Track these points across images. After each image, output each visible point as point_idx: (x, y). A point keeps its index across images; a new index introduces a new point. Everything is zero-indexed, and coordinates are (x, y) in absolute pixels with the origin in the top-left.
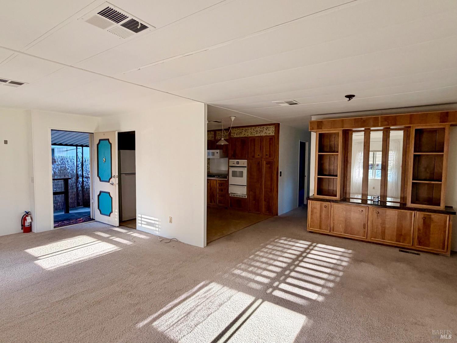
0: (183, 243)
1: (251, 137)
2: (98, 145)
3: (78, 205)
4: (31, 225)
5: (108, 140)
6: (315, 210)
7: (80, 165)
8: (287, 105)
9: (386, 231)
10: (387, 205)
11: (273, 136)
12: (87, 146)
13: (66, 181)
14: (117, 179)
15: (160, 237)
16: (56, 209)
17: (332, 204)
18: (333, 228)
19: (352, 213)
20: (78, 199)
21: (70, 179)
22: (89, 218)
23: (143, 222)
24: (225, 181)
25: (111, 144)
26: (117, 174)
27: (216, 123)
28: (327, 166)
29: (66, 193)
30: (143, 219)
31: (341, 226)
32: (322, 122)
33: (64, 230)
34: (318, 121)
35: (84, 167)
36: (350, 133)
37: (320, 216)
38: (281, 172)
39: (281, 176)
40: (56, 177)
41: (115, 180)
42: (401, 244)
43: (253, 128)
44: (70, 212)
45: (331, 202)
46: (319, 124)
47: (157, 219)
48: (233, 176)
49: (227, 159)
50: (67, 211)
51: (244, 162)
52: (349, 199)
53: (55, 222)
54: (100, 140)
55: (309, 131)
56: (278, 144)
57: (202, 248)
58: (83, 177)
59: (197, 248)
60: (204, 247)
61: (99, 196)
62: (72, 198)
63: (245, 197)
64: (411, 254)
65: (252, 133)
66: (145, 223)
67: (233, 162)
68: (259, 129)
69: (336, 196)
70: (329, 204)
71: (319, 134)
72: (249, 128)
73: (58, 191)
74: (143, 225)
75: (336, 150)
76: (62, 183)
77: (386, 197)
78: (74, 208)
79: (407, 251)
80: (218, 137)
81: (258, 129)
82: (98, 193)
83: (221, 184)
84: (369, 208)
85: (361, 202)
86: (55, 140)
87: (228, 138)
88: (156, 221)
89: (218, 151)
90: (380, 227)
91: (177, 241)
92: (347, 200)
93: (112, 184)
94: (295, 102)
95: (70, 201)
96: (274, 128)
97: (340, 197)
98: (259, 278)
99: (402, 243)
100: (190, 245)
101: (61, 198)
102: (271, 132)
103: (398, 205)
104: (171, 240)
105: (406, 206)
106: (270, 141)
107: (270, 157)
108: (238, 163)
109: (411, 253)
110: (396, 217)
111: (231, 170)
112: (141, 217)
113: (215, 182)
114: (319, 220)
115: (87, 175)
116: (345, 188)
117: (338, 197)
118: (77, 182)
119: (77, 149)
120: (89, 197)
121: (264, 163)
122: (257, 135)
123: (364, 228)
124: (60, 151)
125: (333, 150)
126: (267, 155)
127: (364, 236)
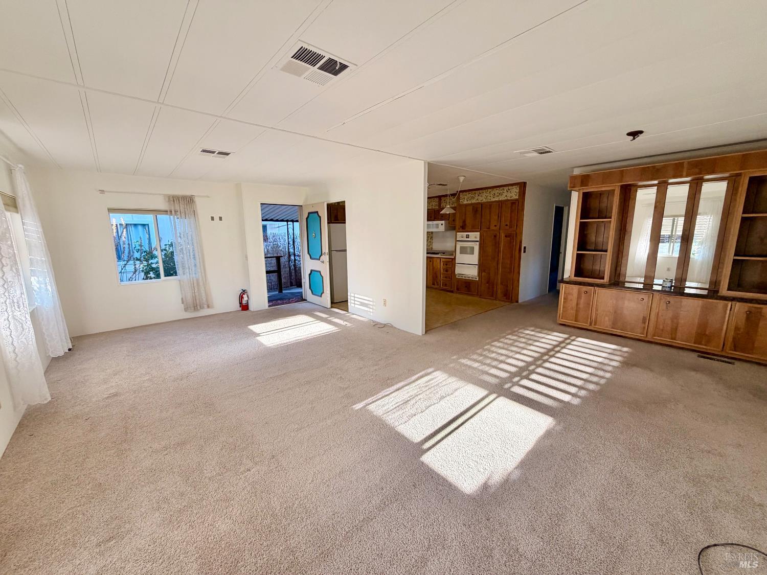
0: (399, 329)
1: (486, 202)
2: (307, 219)
3: (292, 285)
4: (248, 303)
5: (317, 212)
6: (570, 297)
7: (291, 243)
8: (536, 154)
9: (680, 328)
10: (685, 292)
11: (516, 200)
12: (297, 221)
13: (278, 259)
14: (328, 256)
15: (374, 322)
16: (270, 289)
17: (597, 288)
18: (594, 321)
19: (626, 302)
20: (291, 278)
21: (282, 256)
22: (301, 298)
23: (356, 302)
24: (451, 260)
25: (320, 217)
26: (327, 251)
27: (440, 186)
28: (592, 238)
29: (278, 271)
30: (356, 299)
31: (607, 318)
32: (588, 176)
33: (277, 309)
34: (583, 175)
35: (296, 243)
36: (633, 189)
37: (577, 304)
38: (525, 248)
39: (524, 252)
40: (269, 255)
41: (326, 258)
42: (702, 347)
43: (490, 190)
44: (284, 292)
45: (594, 287)
46: (584, 180)
47: (371, 300)
48: (461, 253)
49: (454, 232)
50: (281, 291)
51: (475, 236)
52: (624, 282)
53: (269, 301)
54: (309, 213)
55: (569, 189)
56: (523, 210)
57: (420, 336)
58: (295, 255)
59: (414, 336)
60: (423, 335)
61: (310, 275)
62: (285, 277)
63: (475, 278)
64: (717, 362)
65: (487, 196)
66: (359, 303)
67: (461, 235)
68: (498, 191)
69: (603, 278)
70: (592, 289)
71: (583, 193)
72: (484, 191)
73: (272, 269)
74: (356, 306)
75: (608, 215)
76: (274, 261)
77: (685, 280)
78: (287, 288)
79: (712, 357)
80: (443, 205)
81: (496, 191)
82: (310, 272)
83: (446, 263)
84: (654, 296)
85: (642, 288)
86: (266, 215)
87: (456, 205)
88: (370, 301)
89: (443, 222)
90: (669, 322)
91: (392, 326)
92: (620, 285)
93: (323, 262)
94: (548, 150)
95: (283, 280)
96: (518, 188)
97: (610, 281)
98: (494, 371)
99: (705, 345)
100: (407, 332)
101: (274, 277)
102: (513, 194)
103: (705, 292)
104: (385, 325)
105: (719, 294)
106: (511, 206)
107: (511, 227)
108: (468, 236)
109: (718, 360)
110: (699, 309)
111: (459, 245)
112: (354, 297)
113: (438, 261)
114: (575, 309)
115: (299, 253)
116: (618, 269)
117: (606, 280)
118: (289, 261)
119: (288, 225)
120: (301, 276)
121: (503, 235)
122: (494, 200)
123: (644, 323)
124: (272, 228)
125: (604, 214)
126: (507, 225)
127: (643, 334)
